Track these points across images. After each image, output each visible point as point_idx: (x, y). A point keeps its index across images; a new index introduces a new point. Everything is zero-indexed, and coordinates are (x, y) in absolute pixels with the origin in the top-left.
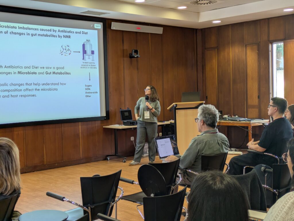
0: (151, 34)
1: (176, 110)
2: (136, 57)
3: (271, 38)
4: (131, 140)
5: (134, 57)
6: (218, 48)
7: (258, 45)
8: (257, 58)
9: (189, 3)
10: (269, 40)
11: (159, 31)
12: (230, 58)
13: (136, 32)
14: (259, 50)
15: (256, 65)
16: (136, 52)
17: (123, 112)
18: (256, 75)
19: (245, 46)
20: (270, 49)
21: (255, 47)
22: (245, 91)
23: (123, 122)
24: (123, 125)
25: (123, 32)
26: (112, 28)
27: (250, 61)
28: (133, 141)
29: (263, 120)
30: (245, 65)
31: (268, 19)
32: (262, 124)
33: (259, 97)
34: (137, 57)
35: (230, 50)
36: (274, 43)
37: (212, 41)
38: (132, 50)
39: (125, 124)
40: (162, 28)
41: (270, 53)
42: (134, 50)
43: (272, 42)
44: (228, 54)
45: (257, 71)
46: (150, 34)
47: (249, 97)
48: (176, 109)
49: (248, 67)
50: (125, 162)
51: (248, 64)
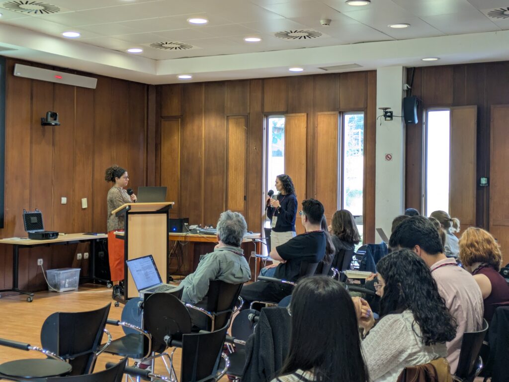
0: (78, 87)
1: (129, 216)
2: (53, 125)
3: (266, 110)
4: (39, 264)
5: (50, 124)
6: (183, 118)
7: (247, 118)
8: (244, 137)
9: (148, 45)
10: (263, 112)
11: (91, 83)
12: (201, 136)
13: (54, 83)
14: (247, 125)
15: (242, 148)
16: (54, 116)
17: (27, 217)
18: (242, 165)
19: (226, 117)
20: (265, 126)
21: (243, 120)
22: (225, 188)
23: (29, 233)
24: (28, 239)
25: (32, 81)
26: (15, 74)
27: (234, 142)
28: (40, 266)
29: (251, 233)
30: (226, 147)
31: (263, 80)
32: (251, 240)
33: (245, 198)
34: (56, 125)
35: (202, 122)
36: (270, 117)
37: (174, 105)
38: (47, 113)
39: (31, 236)
40: (95, 80)
41: (265, 132)
42: (50, 113)
43: (267, 115)
44: (199, 128)
45: (244, 157)
46: (75, 88)
47: (229, 198)
48: (128, 213)
49: (230, 150)
50: (31, 301)
51: (230, 147)
